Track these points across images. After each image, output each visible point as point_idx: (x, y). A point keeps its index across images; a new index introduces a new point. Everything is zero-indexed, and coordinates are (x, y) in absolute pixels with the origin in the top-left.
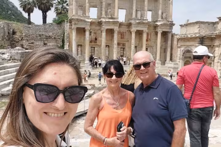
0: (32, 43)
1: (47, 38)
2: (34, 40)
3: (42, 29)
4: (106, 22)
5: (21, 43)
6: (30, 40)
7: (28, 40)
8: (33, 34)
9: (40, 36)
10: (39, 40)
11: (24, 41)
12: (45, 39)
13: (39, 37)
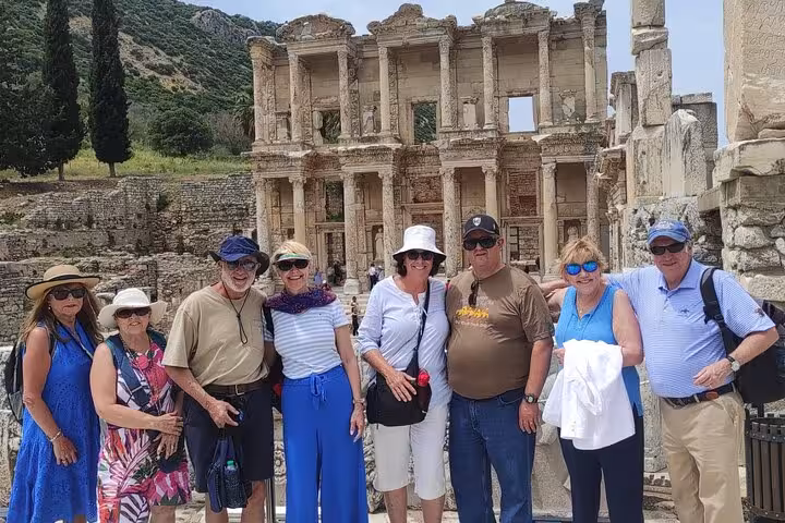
0: (206, 231)
1: (242, 215)
2: (210, 222)
3: (229, 188)
4: (349, 154)
5: (178, 232)
6: (199, 222)
7: (194, 223)
8: (206, 205)
9: (224, 210)
10: (220, 221)
11: (186, 228)
12: (236, 218)
13: (222, 213)
